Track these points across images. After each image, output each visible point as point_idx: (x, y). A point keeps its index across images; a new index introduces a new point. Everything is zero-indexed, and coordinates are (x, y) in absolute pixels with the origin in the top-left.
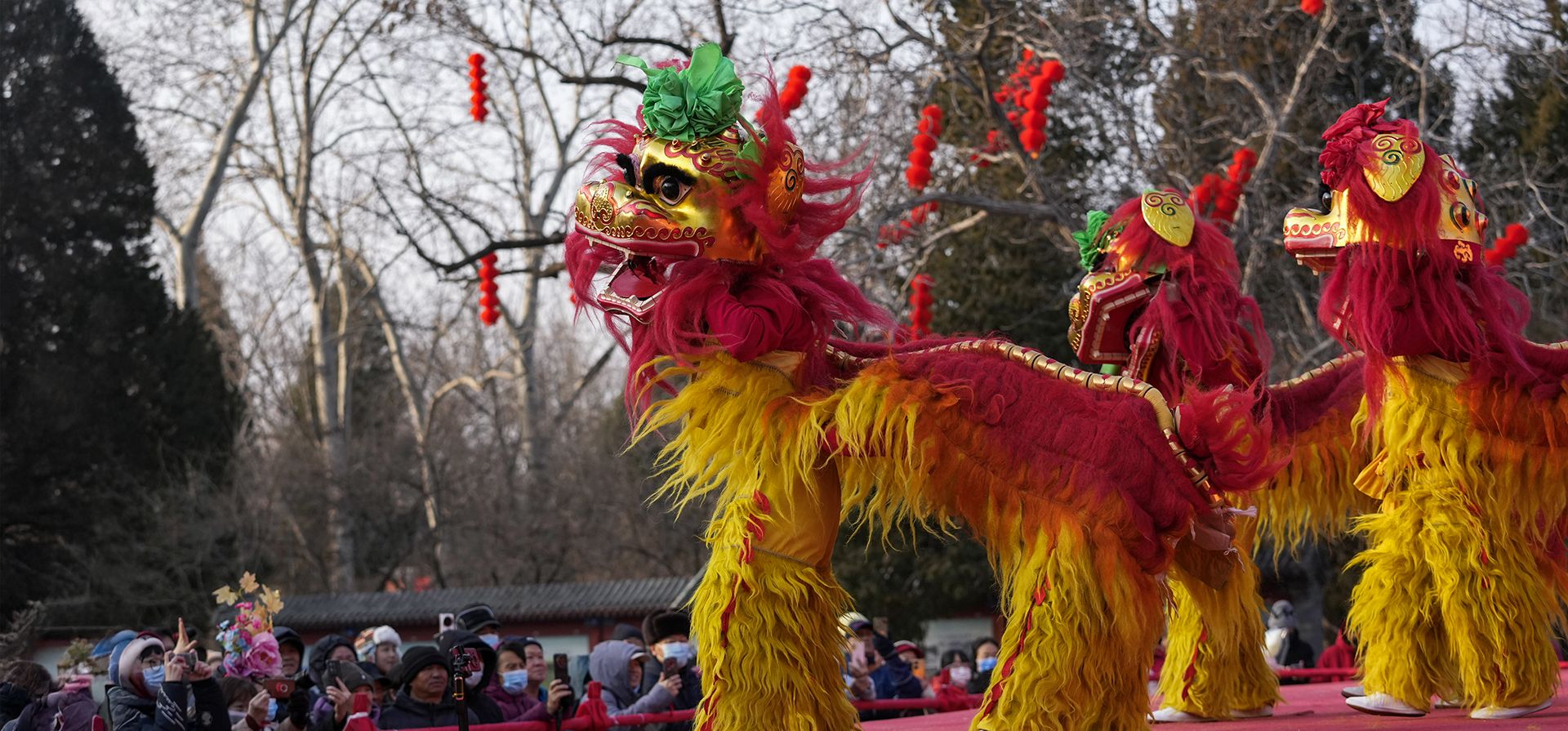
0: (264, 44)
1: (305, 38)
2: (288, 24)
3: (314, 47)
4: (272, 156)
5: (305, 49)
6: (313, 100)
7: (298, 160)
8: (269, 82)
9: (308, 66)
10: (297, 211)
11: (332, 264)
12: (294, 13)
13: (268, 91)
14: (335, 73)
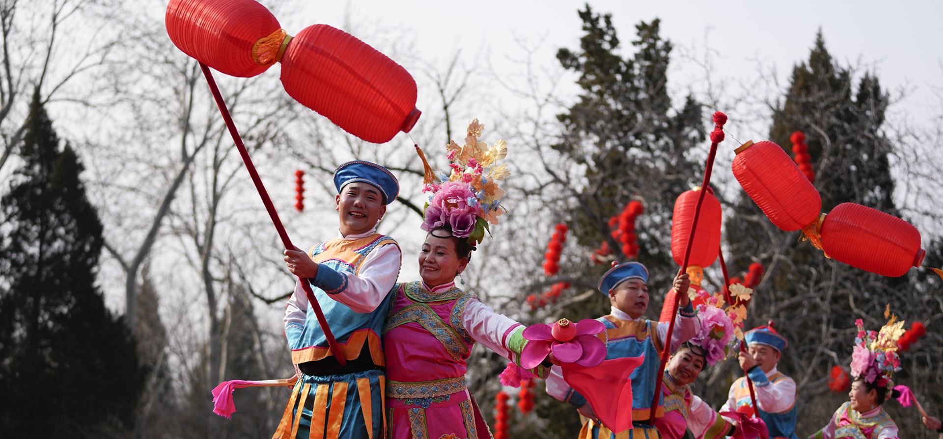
0: (190, 151)
1: (217, 149)
2: (205, 140)
3: (221, 155)
4: (191, 220)
5: (216, 157)
6: (219, 189)
7: (207, 224)
8: (192, 175)
9: (217, 166)
10: (204, 256)
11: (222, 291)
12: (210, 134)
13: (191, 180)
14: (234, 172)
